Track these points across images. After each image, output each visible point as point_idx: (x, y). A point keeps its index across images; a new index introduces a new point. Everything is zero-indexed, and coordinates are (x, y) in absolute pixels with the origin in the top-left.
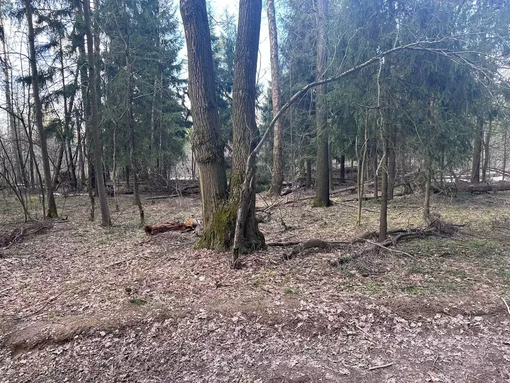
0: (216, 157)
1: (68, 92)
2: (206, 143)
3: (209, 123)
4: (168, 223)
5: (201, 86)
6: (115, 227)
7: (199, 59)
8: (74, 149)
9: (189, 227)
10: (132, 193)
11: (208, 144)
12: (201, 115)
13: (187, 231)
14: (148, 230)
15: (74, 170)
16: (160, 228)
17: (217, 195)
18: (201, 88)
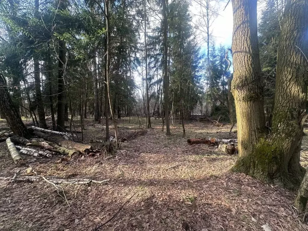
0: (258, 95)
1: (158, 82)
2: (248, 84)
3: (253, 68)
4: (200, 139)
5: (247, 38)
6: (172, 135)
7: (247, 17)
8: (159, 103)
9: (213, 143)
10: (178, 119)
11: (250, 85)
12: (245, 62)
13: (212, 146)
14: (189, 142)
15: (159, 110)
16: (196, 141)
17: (258, 129)
18: (246, 40)
